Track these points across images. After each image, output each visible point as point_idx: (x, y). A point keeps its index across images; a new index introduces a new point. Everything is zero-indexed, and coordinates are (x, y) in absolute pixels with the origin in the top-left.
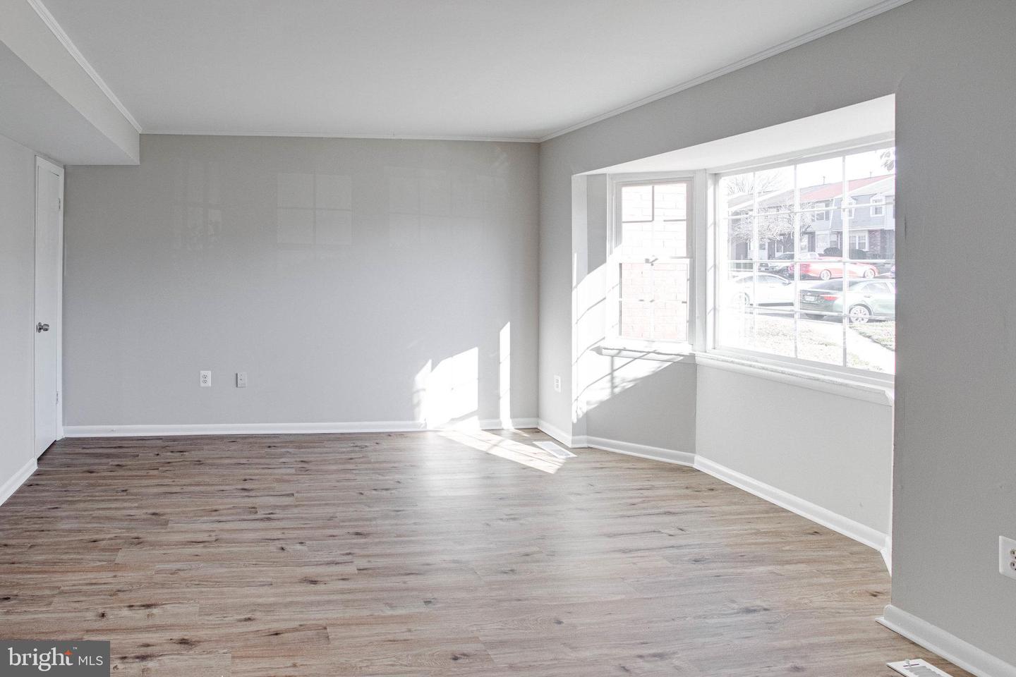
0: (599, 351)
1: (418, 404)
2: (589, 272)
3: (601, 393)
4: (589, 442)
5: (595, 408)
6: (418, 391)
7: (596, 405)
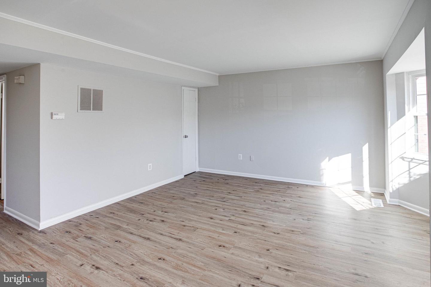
0: (403, 158)
1: (323, 175)
2: (397, 121)
3: (405, 180)
4: (399, 203)
5: (402, 187)
6: (322, 169)
7: (402, 185)
